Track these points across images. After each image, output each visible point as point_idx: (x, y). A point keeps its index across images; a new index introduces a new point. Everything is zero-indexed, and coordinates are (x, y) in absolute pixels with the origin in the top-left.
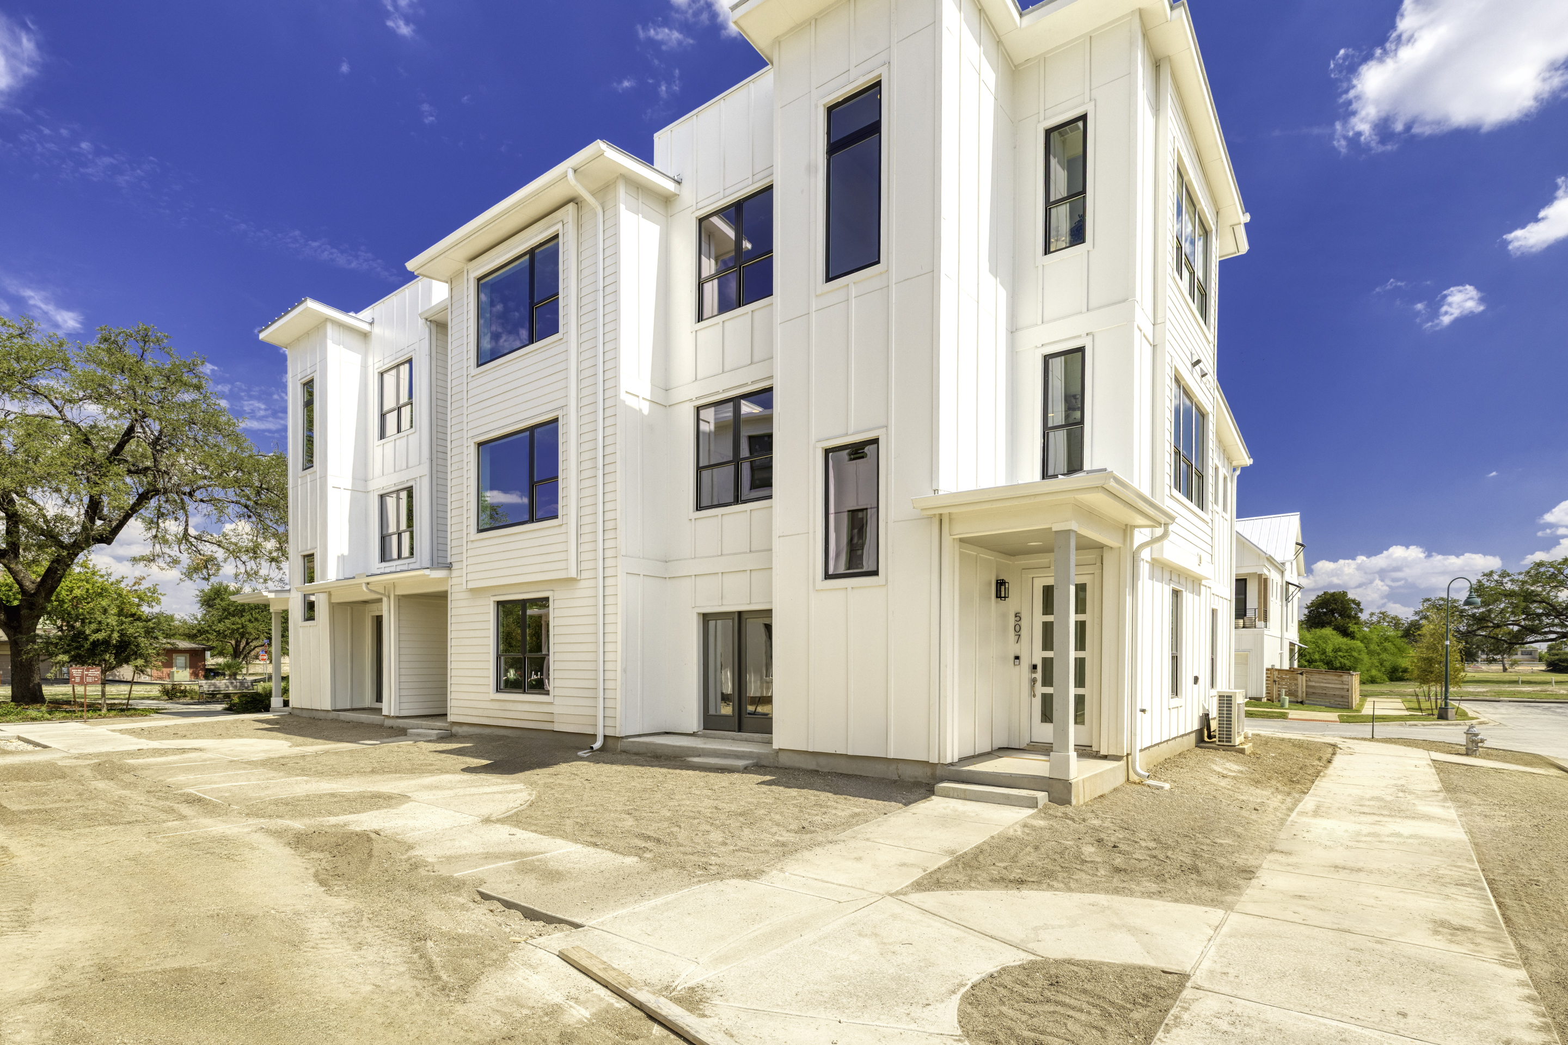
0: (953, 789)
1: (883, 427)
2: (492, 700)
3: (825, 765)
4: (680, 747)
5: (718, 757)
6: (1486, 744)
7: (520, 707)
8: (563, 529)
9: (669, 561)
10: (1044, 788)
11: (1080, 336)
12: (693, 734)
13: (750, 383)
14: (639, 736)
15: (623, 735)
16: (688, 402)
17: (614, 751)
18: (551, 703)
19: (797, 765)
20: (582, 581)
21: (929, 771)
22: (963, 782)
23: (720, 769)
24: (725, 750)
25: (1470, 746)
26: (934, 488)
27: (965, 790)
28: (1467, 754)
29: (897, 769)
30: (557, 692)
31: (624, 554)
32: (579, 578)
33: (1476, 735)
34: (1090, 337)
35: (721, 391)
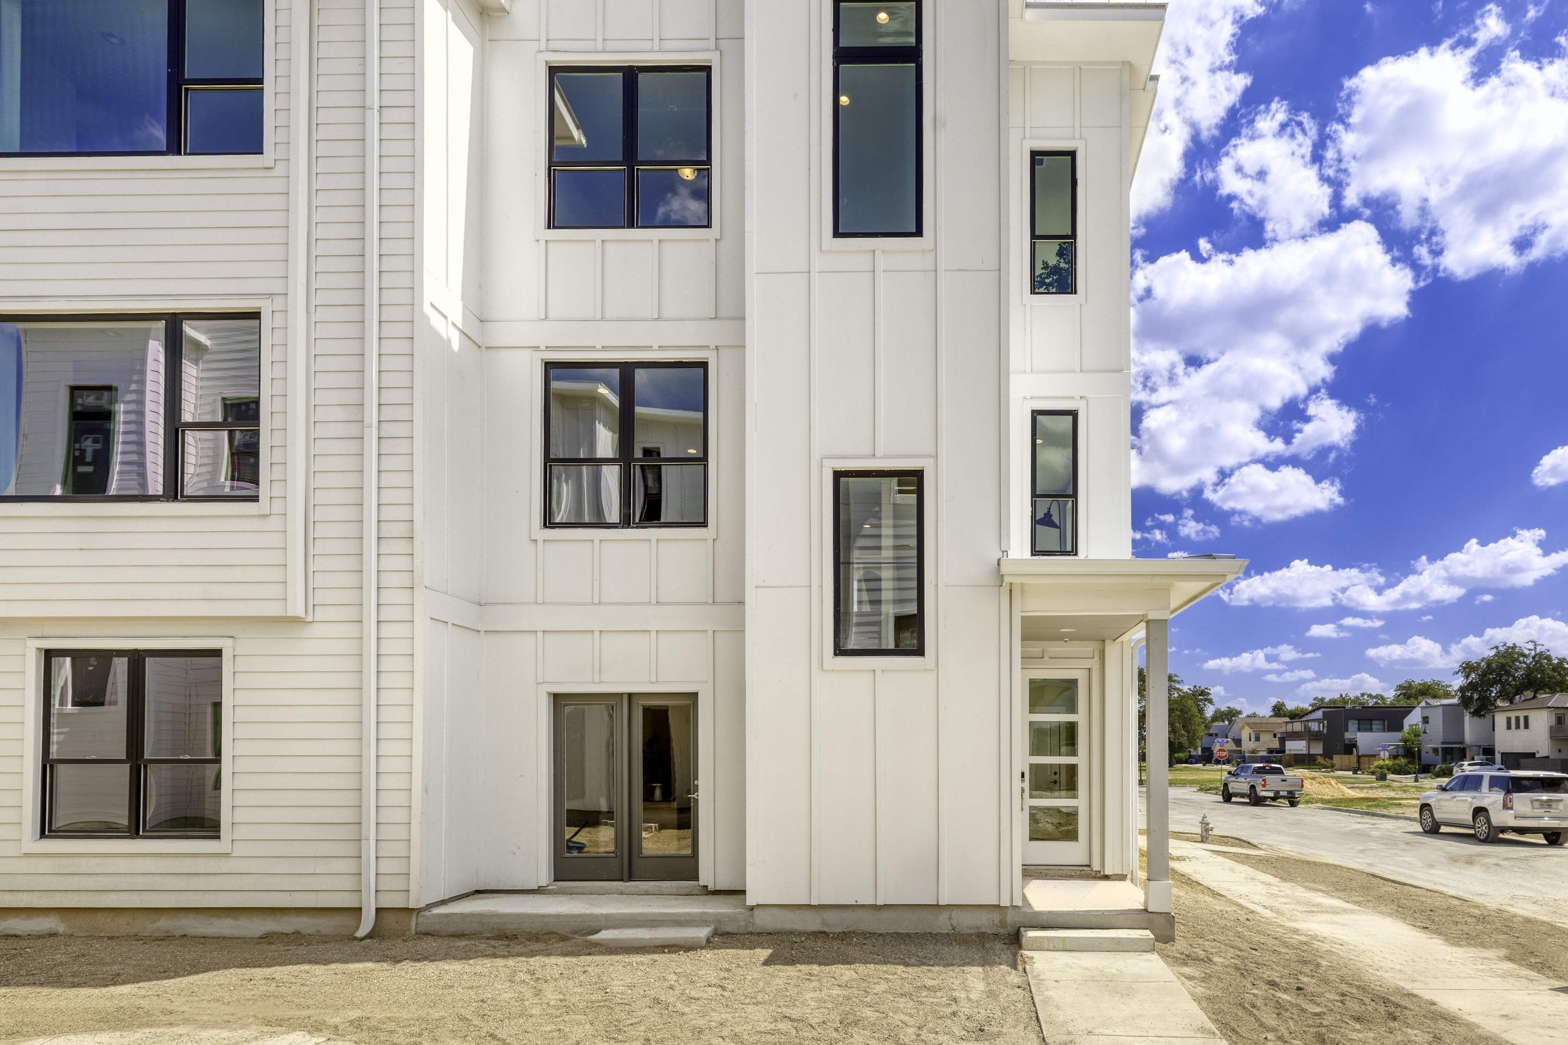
0: (1049, 938)
1: (930, 456)
2: (28, 855)
3: (836, 922)
4: (558, 916)
5: (639, 926)
6: (1215, 832)
7: (122, 865)
8: (274, 523)
9: (486, 604)
10: (1144, 925)
11: (1073, 398)
12: (539, 891)
13: (655, 347)
14: (443, 902)
15: (422, 905)
16: (528, 351)
17: (402, 935)
18: (226, 855)
19: (788, 926)
20: (316, 625)
21: (996, 917)
22: (1044, 928)
23: (667, 946)
24: (653, 914)
25: (1204, 834)
26: (1003, 549)
27: (1064, 939)
28: (1202, 841)
29: (950, 918)
30: (241, 832)
31: (428, 584)
32: (310, 618)
33: (1208, 824)
34: (1084, 402)
35: (599, 347)
